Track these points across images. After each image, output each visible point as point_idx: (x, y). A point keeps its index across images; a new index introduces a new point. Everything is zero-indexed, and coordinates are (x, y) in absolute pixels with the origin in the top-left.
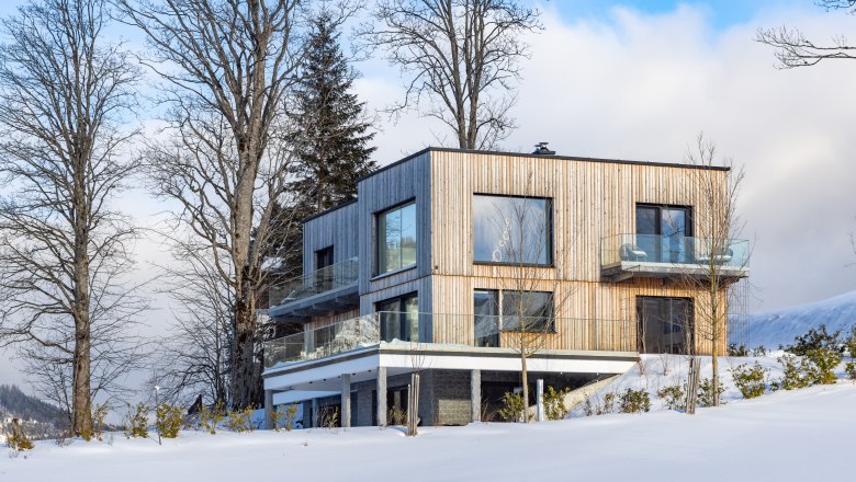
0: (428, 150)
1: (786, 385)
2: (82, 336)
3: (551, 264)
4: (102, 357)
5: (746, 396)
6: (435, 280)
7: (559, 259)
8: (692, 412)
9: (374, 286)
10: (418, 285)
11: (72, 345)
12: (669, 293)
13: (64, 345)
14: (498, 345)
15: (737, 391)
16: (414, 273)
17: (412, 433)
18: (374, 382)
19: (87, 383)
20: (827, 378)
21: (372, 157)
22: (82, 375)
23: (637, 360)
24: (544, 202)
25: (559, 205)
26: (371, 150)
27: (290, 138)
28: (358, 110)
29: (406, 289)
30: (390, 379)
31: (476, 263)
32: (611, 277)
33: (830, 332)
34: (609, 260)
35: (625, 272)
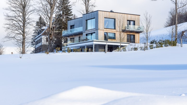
0: (98, 11)
1: (156, 47)
2: (24, 39)
3: (115, 29)
4: (27, 42)
5: (151, 49)
6: (99, 31)
7: (116, 28)
8: (145, 50)
9: (86, 31)
10: (95, 31)
11: (22, 40)
12: (131, 34)
13: (20, 40)
14: (107, 41)
15: (150, 48)
16: (95, 30)
17: (106, 53)
18: (92, 45)
19: (25, 47)
20: (162, 46)
21: (72, 10)
22: (24, 45)
23: (129, 44)
24: (114, 19)
25: (116, 20)
26: (71, 9)
27: (57, 7)
28: (69, 2)
29: (93, 32)
30: (95, 45)
31: (104, 28)
32: (124, 31)
33: (156, 41)
34: (123, 29)
35: (126, 30)
